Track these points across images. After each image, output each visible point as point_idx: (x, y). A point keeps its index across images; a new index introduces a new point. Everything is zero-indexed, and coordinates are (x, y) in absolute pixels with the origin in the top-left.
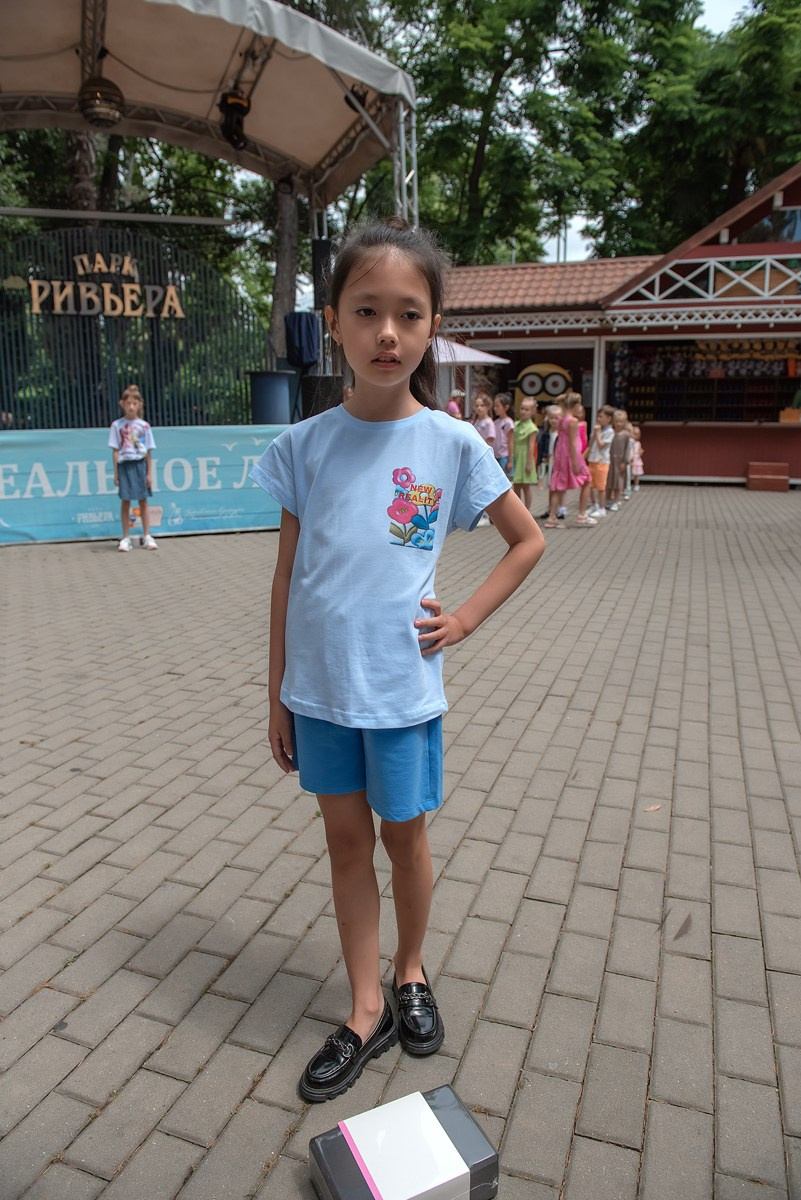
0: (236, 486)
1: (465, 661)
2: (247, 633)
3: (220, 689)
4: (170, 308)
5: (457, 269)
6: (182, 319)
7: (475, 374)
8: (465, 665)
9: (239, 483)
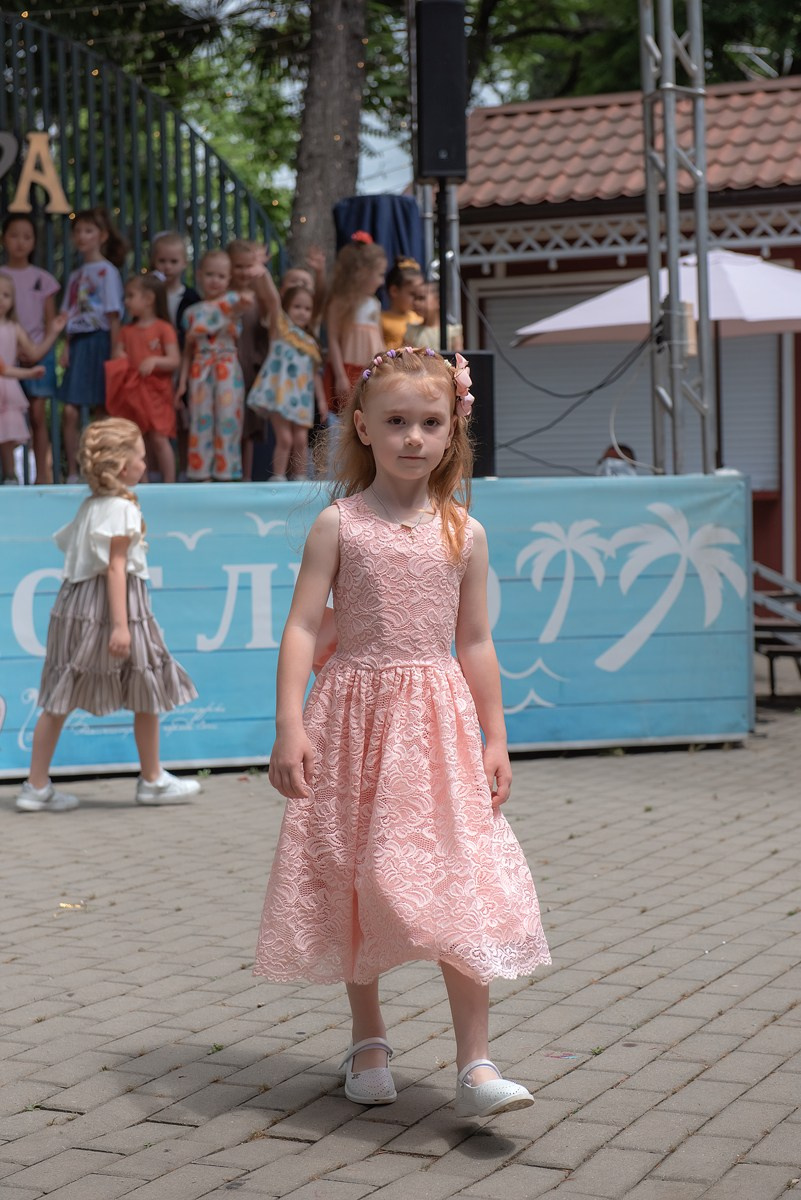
0: (204, 643)
2: (250, 1010)
3: (186, 1149)
4: (33, 186)
5: (797, 82)
6: (65, 216)
9: (210, 636)
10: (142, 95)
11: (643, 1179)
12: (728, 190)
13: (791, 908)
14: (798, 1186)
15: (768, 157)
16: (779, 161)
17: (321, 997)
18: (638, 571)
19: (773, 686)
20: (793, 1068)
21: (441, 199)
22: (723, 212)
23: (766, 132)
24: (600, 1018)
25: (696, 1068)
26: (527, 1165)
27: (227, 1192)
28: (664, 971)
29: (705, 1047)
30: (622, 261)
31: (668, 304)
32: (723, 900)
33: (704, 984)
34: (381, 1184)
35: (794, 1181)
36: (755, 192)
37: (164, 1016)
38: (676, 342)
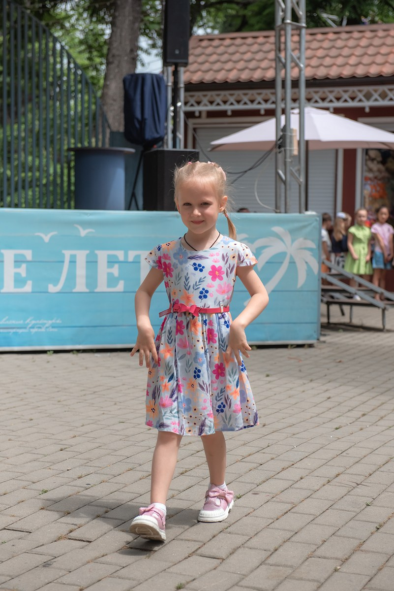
0: (52, 289)
1: (381, 520)
2: (63, 472)
3: (23, 545)
5: (349, 28)
7: (369, 163)
8: (381, 526)
9: (55, 285)
10: (30, 19)
11: (261, 565)
12: (315, 79)
13: (337, 427)
14: (340, 570)
15: (334, 64)
16: (339, 66)
17: (100, 466)
18: (266, 260)
19: (329, 319)
20: (338, 507)
21: (175, 73)
22: (312, 90)
23: (333, 52)
24: (241, 479)
25: (289, 506)
26: (201, 556)
27: (43, 568)
28: (274, 456)
29: (293, 496)
30: (262, 112)
31: (284, 129)
32: (303, 421)
33: (293, 463)
34: (124, 565)
35: (339, 567)
36: (327, 81)
37: (19, 474)
38: (288, 148)
